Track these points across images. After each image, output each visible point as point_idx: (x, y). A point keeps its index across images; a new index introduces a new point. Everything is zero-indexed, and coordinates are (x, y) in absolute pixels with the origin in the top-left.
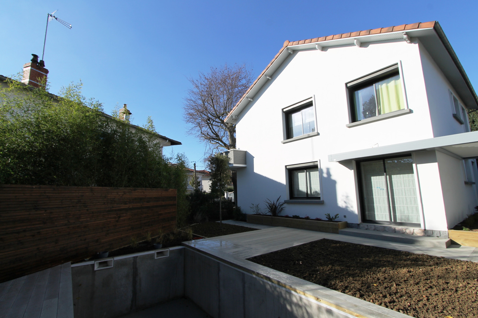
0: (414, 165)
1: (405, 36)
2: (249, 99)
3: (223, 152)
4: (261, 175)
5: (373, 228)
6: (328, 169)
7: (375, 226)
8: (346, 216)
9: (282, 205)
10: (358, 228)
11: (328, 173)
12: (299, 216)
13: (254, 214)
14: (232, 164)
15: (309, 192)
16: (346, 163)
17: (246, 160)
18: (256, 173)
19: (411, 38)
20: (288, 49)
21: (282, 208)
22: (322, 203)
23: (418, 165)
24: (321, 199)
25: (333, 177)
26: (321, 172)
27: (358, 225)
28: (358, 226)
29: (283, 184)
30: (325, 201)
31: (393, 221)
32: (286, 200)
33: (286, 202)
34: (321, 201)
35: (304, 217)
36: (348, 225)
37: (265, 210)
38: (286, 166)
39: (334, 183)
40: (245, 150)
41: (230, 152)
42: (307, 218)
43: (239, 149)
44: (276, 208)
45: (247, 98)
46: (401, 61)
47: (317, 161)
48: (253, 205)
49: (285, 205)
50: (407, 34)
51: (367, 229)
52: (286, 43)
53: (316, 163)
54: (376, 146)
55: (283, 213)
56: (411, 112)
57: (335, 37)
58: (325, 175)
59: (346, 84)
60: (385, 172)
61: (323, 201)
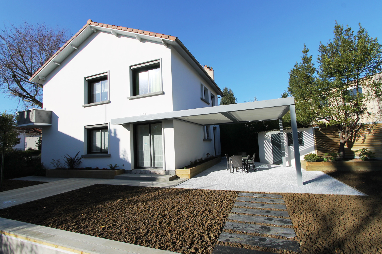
0: (162, 129)
1: (163, 42)
2: (57, 64)
3: (24, 111)
4: (64, 134)
5: (139, 172)
6: (115, 130)
7: (140, 170)
8: (124, 165)
9: (80, 159)
10: (130, 173)
11: (115, 133)
12: (91, 168)
13: (55, 168)
14: (34, 122)
15: (103, 148)
16: (126, 125)
17: (51, 119)
18: (60, 132)
19: (167, 44)
20: (91, 27)
21: (80, 162)
22: (109, 156)
23: (165, 129)
24: (109, 153)
25: (118, 136)
26: (110, 132)
27: (131, 170)
28: (130, 172)
29: (82, 142)
30: (111, 155)
31: (152, 166)
32: (83, 155)
33: (83, 157)
34: (108, 155)
35: (94, 168)
36: (124, 172)
37: (64, 164)
38: (85, 126)
39: (118, 140)
40: (51, 110)
41: (32, 111)
42: (97, 169)
43: (45, 109)
44: (74, 162)
45: (54, 62)
46: (161, 58)
47: (107, 124)
48: (54, 160)
49: (82, 159)
50: (163, 40)
51: (136, 173)
52: (89, 22)
53: (107, 125)
54: (144, 114)
55: (81, 166)
56: (163, 93)
57: (124, 28)
58: (113, 135)
59: (131, 67)
60: (150, 133)
61: (110, 155)
